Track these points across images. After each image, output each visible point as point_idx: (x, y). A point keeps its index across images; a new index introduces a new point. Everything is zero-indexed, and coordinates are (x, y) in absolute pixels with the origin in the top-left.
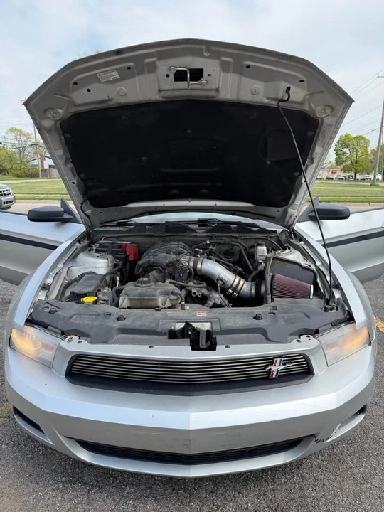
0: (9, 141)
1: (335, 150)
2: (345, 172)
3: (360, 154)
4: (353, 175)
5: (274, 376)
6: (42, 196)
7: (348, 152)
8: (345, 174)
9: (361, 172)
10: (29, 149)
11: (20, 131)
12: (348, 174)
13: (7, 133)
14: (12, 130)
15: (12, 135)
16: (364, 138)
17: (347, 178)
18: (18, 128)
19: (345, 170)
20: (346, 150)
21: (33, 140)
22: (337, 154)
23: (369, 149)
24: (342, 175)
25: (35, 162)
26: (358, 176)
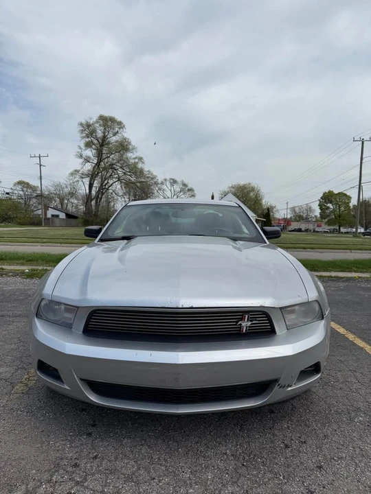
0: (16, 192)
1: (319, 205)
2: (329, 225)
3: (342, 209)
4: (338, 228)
5: (244, 331)
6: (45, 240)
7: (331, 207)
8: (329, 227)
9: (344, 226)
10: (34, 200)
11: (28, 184)
12: (332, 227)
13: (15, 185)
14: (20, 183)
15: (19, 187)
16: (345, 195)
17: (332, 231)
18: (26, 180)
19: (329, 223)
20: (330, 205)
21: (39, 192)
22: (321, 209)
23: (351, 205)
24: (326, 228)
25: (39, 212)
26: (343, 230)
